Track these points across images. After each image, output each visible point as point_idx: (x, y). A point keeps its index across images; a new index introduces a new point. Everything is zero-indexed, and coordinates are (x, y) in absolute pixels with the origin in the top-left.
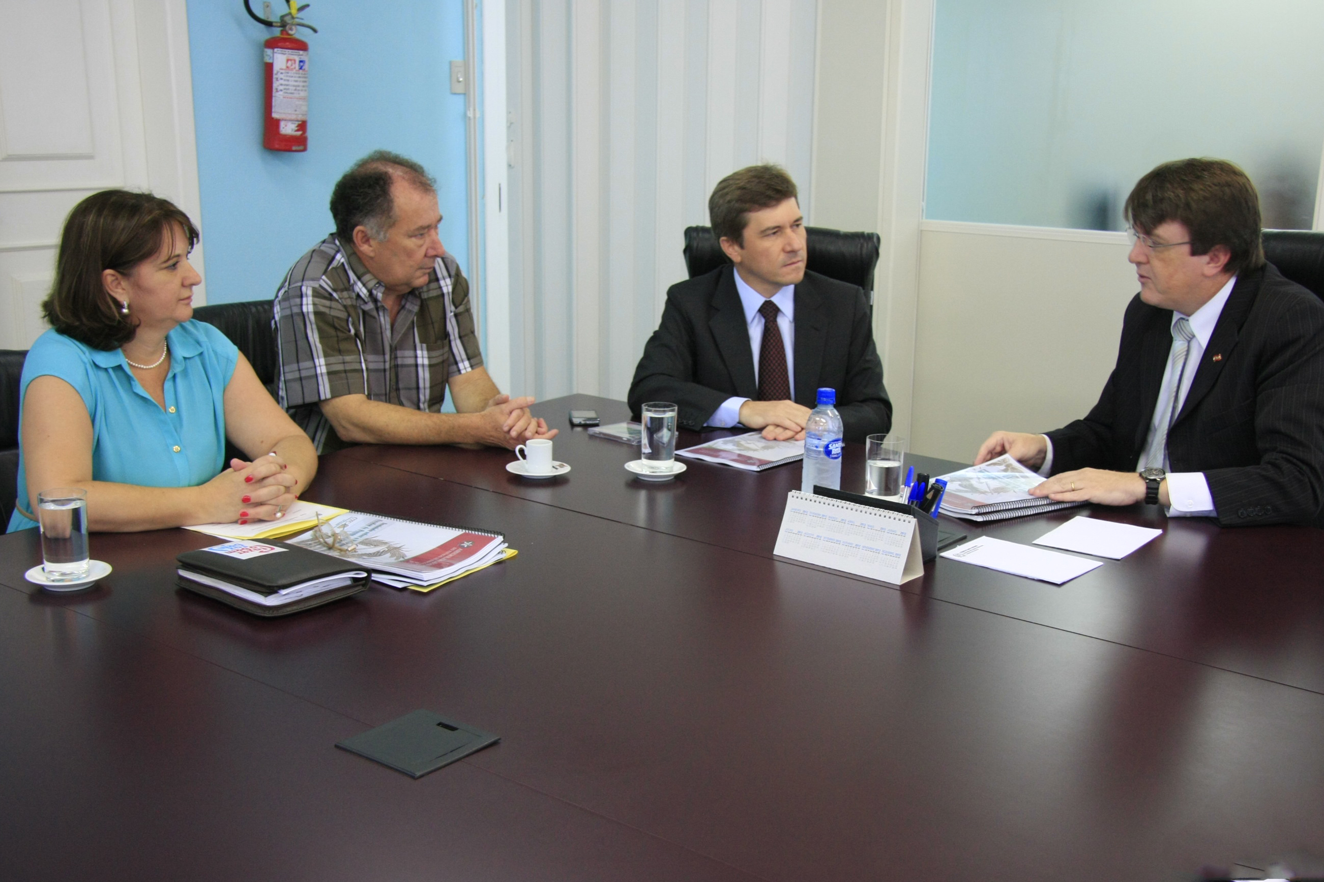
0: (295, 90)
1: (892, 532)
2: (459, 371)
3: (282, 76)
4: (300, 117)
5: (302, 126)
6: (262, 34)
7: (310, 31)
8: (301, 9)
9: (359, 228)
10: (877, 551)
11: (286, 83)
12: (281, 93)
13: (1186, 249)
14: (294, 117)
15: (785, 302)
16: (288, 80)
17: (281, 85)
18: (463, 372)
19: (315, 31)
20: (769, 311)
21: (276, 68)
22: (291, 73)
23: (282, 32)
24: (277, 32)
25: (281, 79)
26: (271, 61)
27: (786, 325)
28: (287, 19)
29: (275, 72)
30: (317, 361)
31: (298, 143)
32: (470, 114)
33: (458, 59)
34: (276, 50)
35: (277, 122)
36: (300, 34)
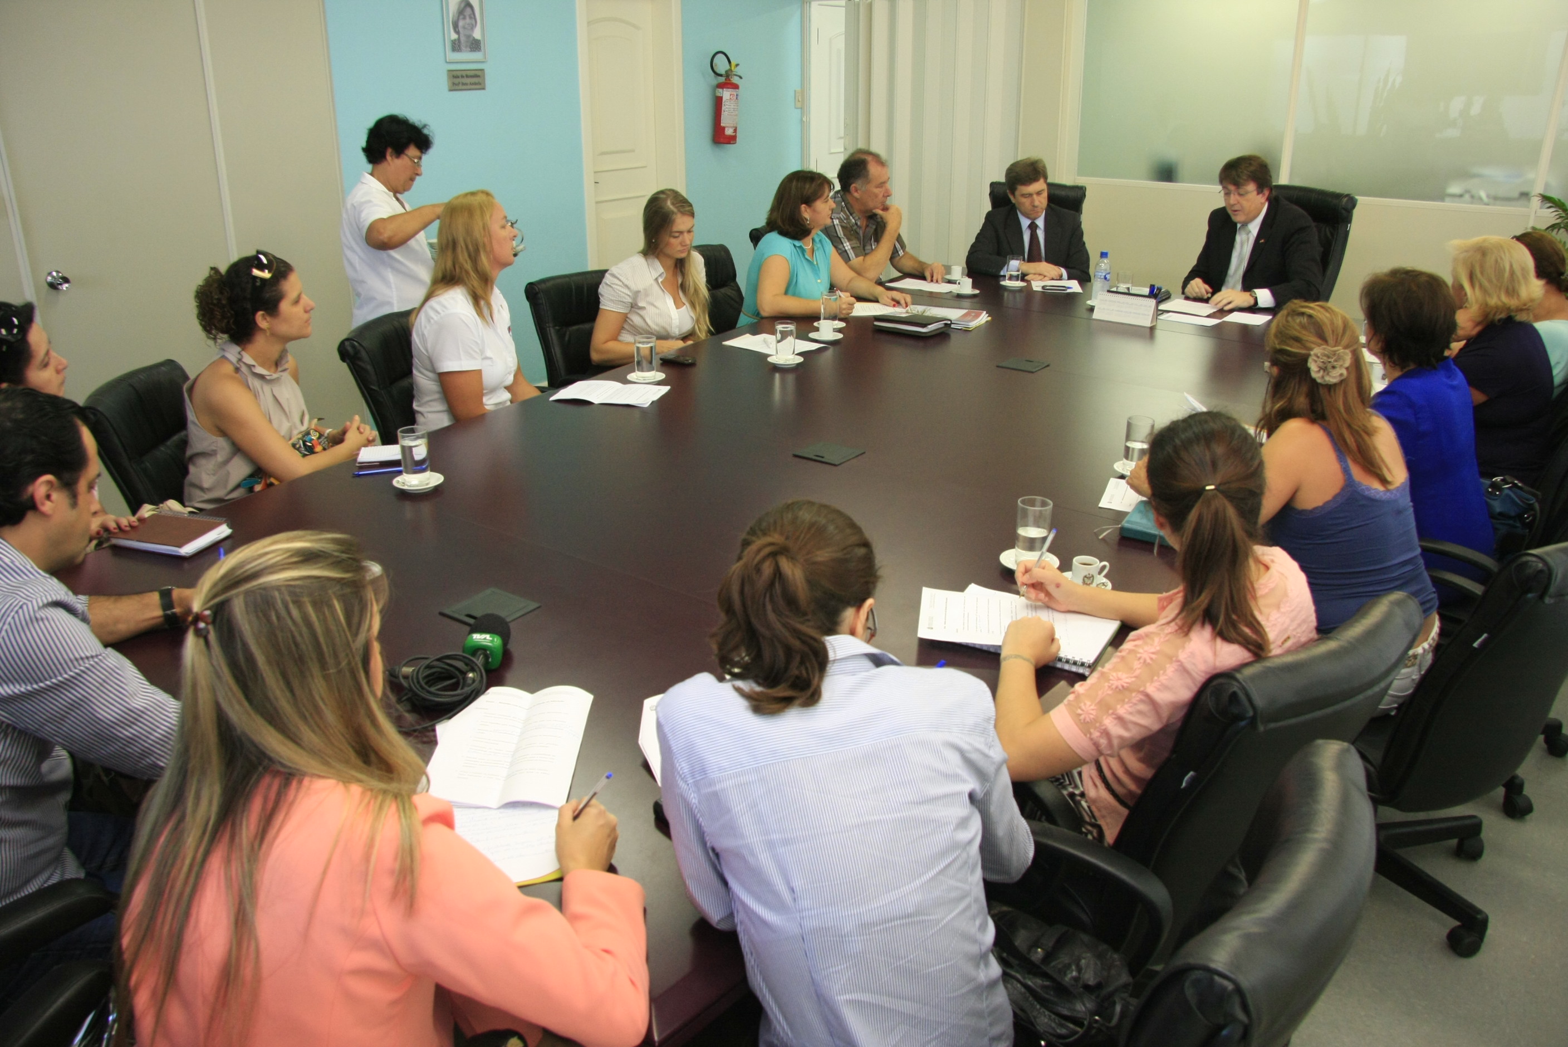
0: (734, 111)
3: (728, 104)
4: (735, 125)
5: (735, 131)
6: (716, 81)
7: (738, 78)
8: (737, 65)
9: (853, 185)
10: (1139, 314)
11: (728, 107)
12: (725, 113)
14: (732, 125)
15: (1040, 222)
19: (741, 78)
20: (1033, 227)
21: (724, 99)
22: (732, 102)
23: (726, 79)
24: (722, 80)
26: (720, 95)
27: (1041, 234)
28: (730, 73)
29: (723, 101)
31: (732, 140)
32: (804, 119)
33: (799, 89)
34: (725, 89)
35: (724, 128)
36: (735, 80)
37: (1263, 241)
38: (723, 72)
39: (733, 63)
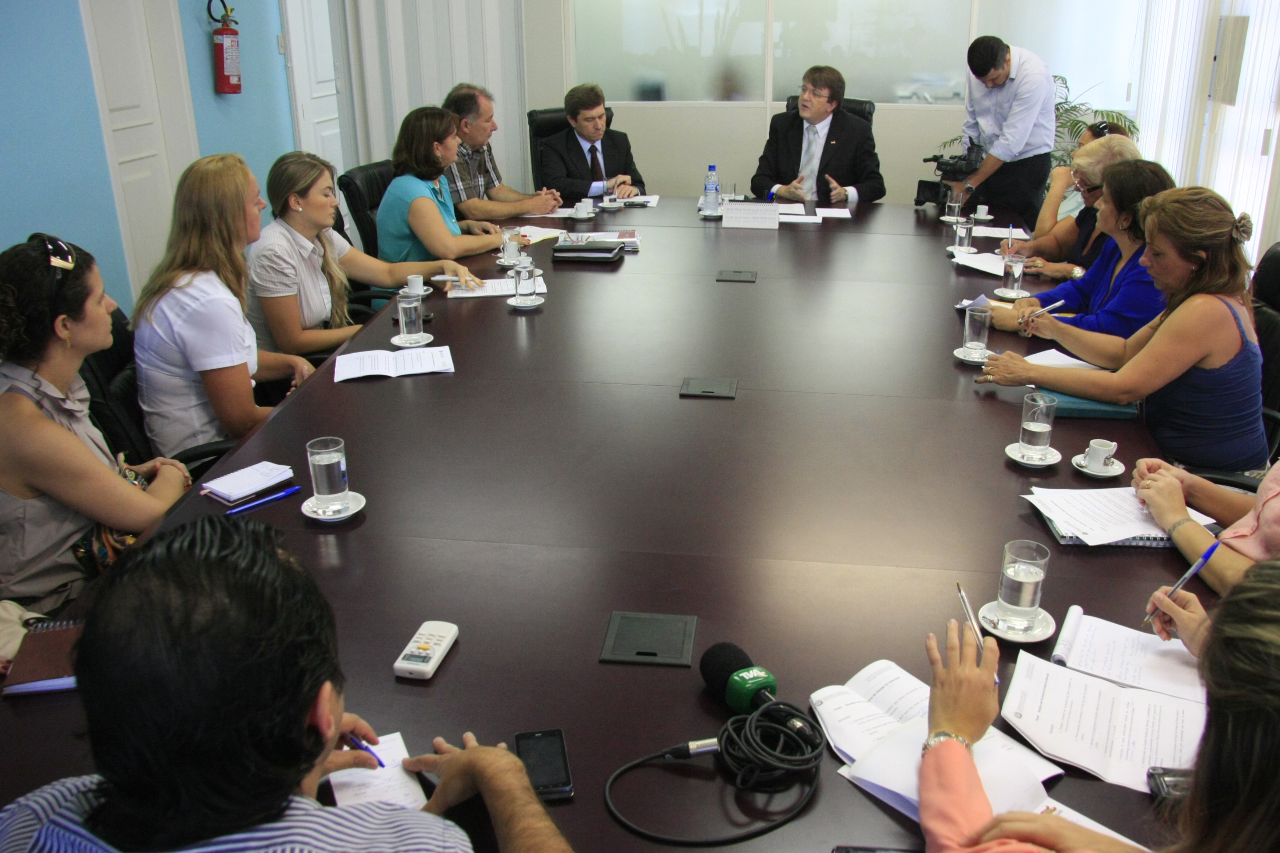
0: (237, 58)
1: (770, 210)
2: (495, 186)
3: (229, 51)
4: (239, 74)
5: (239, 79)
6: (213, 27)
7: (235, 24)
8: (232, 10)
10: (766, 218)
11: (232, 54)
12: (229, 60)
13: (826, 99)
14: (236, 74)
15: (598, 145)
16: (232, 53)
17: (229, 56)
18: (496, 186)
19: (238, 23)
20: (593, 150)
21: (224, 46)
22: (233, 49)
23: (223, 25)
24: (219, 25)
25: (229, 52)
26: (222, 42)
27: (600, 157)
28: (226, 18)
29: (225, 48)
30: (458, 184)
31: (236, 89)
32: (288, 65)
33: (280, 34)
34: (224, 36)
35: (226, 77)
36: (233, 26)
37: (834, 142)
38: (219, 18)
39: (229, 8)
